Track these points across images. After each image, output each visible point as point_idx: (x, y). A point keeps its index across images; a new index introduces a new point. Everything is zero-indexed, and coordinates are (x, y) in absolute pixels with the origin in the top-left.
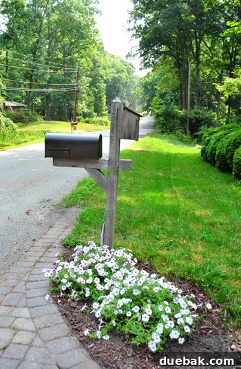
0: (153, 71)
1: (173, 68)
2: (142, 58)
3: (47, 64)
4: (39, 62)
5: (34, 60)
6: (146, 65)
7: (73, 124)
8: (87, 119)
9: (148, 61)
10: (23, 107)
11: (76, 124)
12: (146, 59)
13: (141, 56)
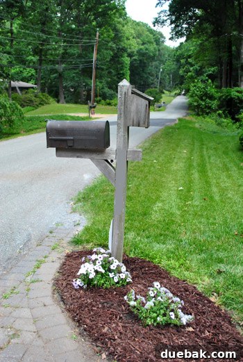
0: (186, 41)
1: (210, 37)
2: (173, 26)
3: (59, 35)
4: (50, 34)
5: (43, 31)
6: (178, 34)
7: (91, 107)
8: (108, 101)
9: (180, 28)
10: (32, 88)
11: (94, 107)
12: (178, 26)
13: (172, 23)
